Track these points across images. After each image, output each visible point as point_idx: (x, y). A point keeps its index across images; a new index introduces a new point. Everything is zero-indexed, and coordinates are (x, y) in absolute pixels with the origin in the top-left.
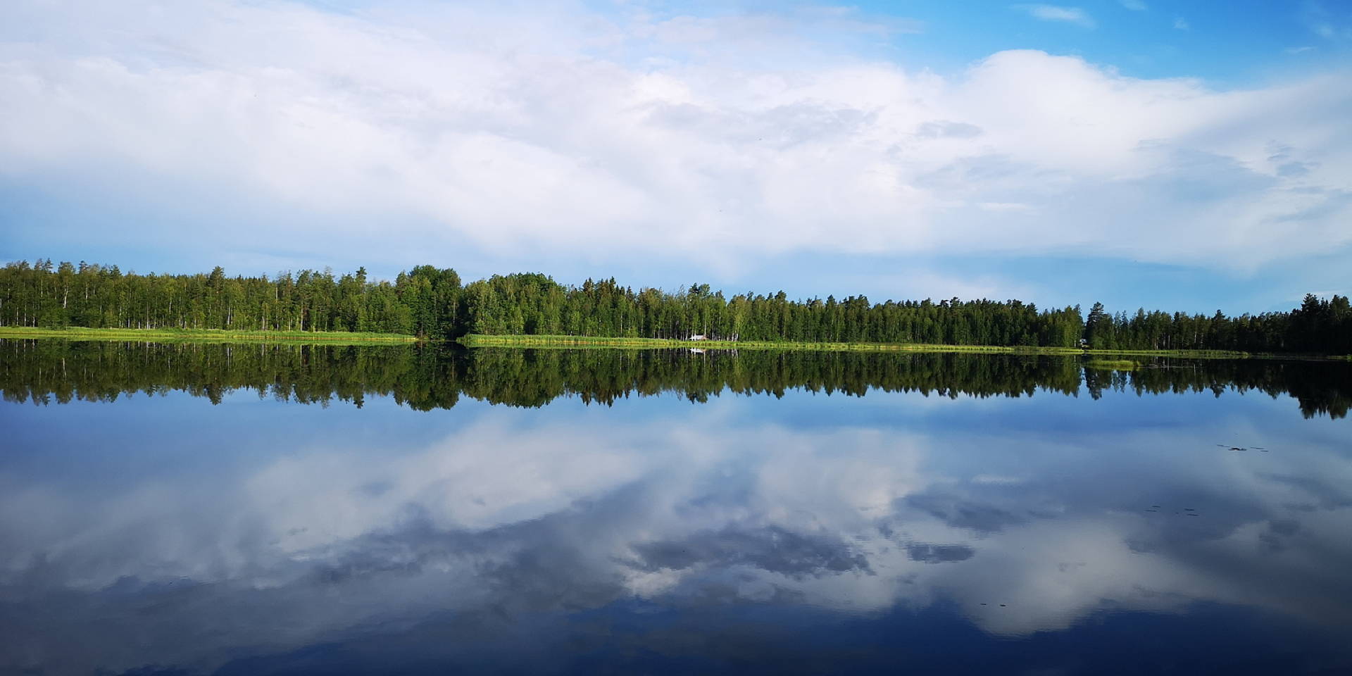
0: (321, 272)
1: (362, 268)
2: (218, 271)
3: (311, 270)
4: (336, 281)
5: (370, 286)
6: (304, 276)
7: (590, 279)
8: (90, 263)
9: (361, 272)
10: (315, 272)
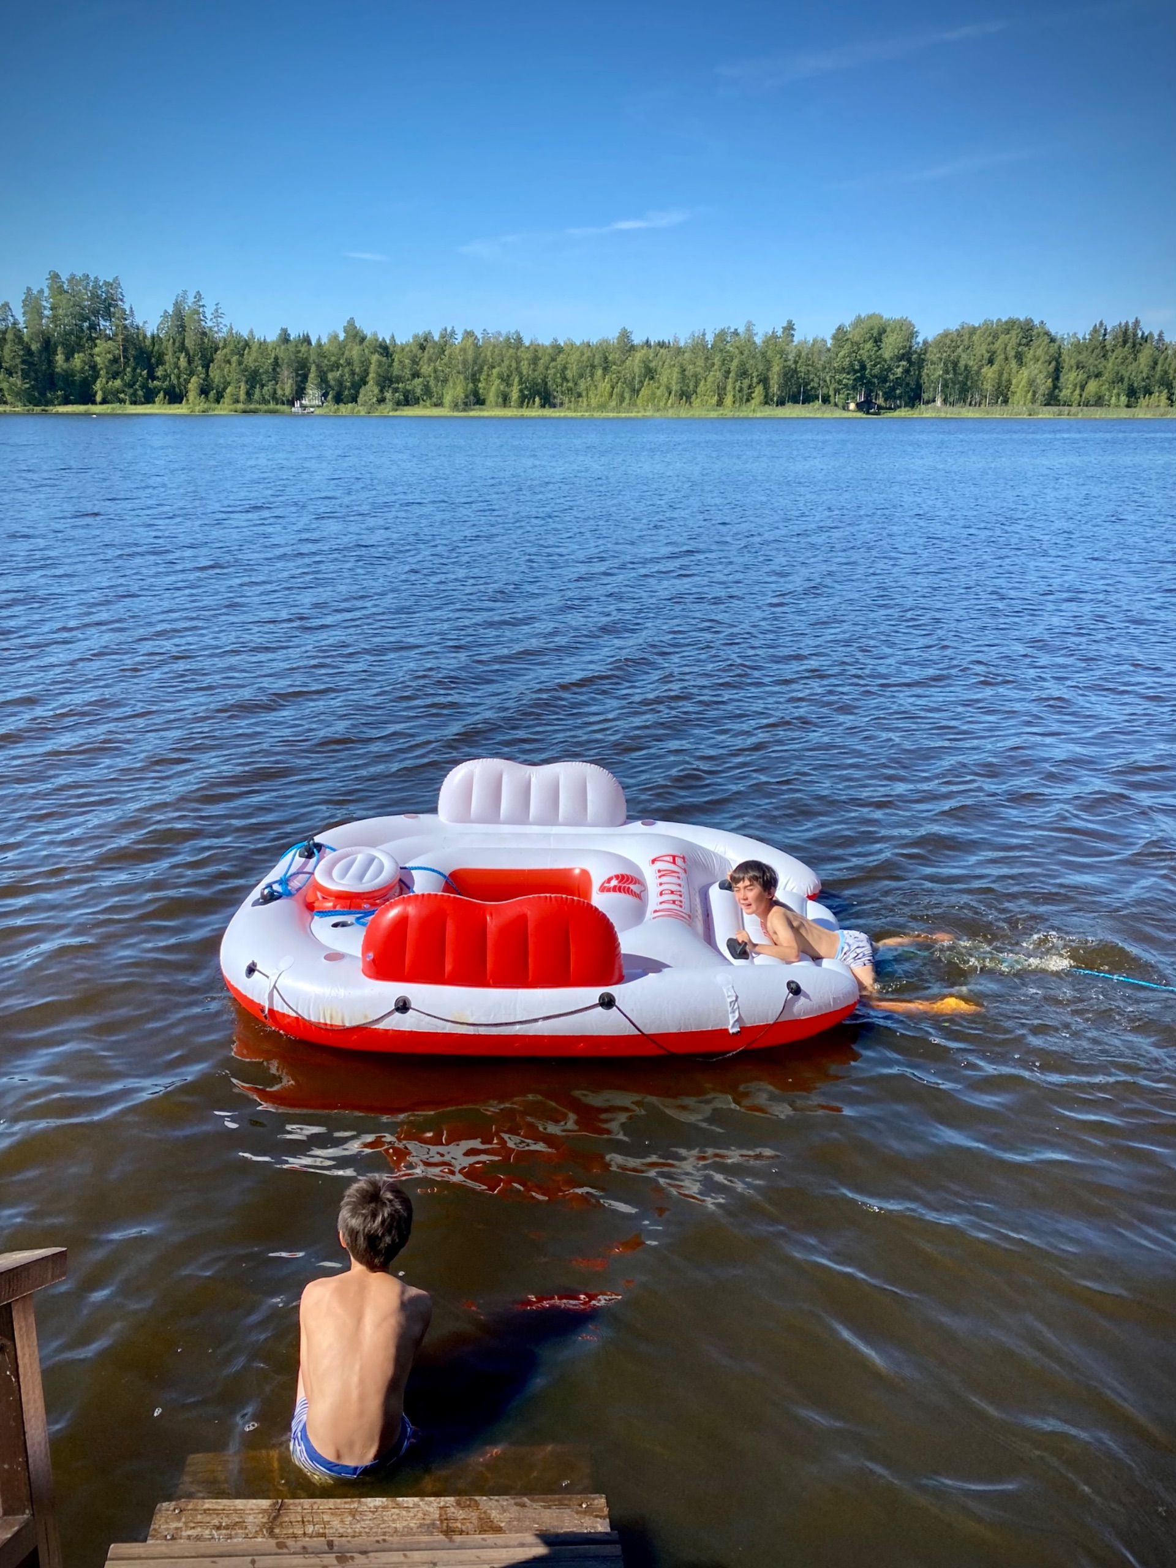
0: (741, 330)
1: (790, 323)
2: (625, 335)
3: (729, 328)
4: (758, 340)
5: (799, 346)
6: (721, 336)
7: (1101, 324)
9: (789, 328)
10: (732, 330)
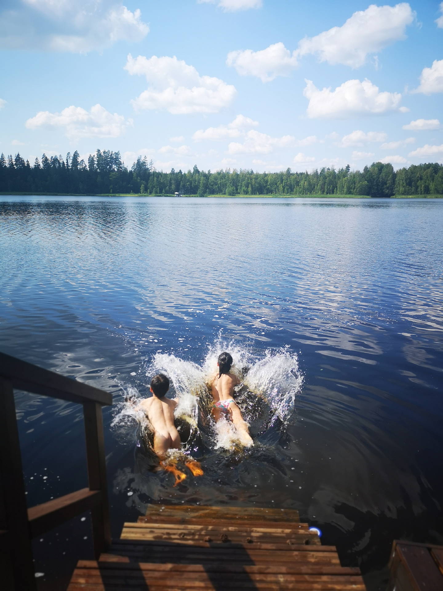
0: (330, 168)
3: (326, 167)
4: (337, 171)
5: (351, 173)
6: (323, 170)
8: (243, 169)
9: (348, 167)
